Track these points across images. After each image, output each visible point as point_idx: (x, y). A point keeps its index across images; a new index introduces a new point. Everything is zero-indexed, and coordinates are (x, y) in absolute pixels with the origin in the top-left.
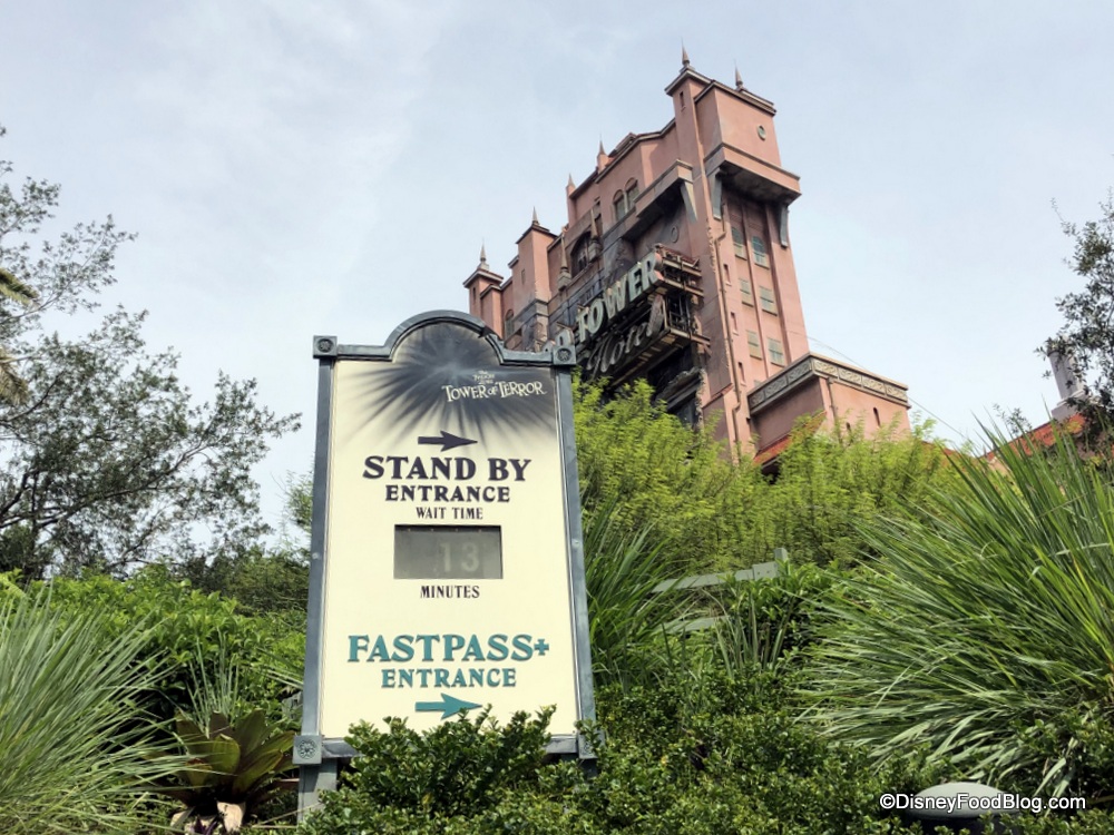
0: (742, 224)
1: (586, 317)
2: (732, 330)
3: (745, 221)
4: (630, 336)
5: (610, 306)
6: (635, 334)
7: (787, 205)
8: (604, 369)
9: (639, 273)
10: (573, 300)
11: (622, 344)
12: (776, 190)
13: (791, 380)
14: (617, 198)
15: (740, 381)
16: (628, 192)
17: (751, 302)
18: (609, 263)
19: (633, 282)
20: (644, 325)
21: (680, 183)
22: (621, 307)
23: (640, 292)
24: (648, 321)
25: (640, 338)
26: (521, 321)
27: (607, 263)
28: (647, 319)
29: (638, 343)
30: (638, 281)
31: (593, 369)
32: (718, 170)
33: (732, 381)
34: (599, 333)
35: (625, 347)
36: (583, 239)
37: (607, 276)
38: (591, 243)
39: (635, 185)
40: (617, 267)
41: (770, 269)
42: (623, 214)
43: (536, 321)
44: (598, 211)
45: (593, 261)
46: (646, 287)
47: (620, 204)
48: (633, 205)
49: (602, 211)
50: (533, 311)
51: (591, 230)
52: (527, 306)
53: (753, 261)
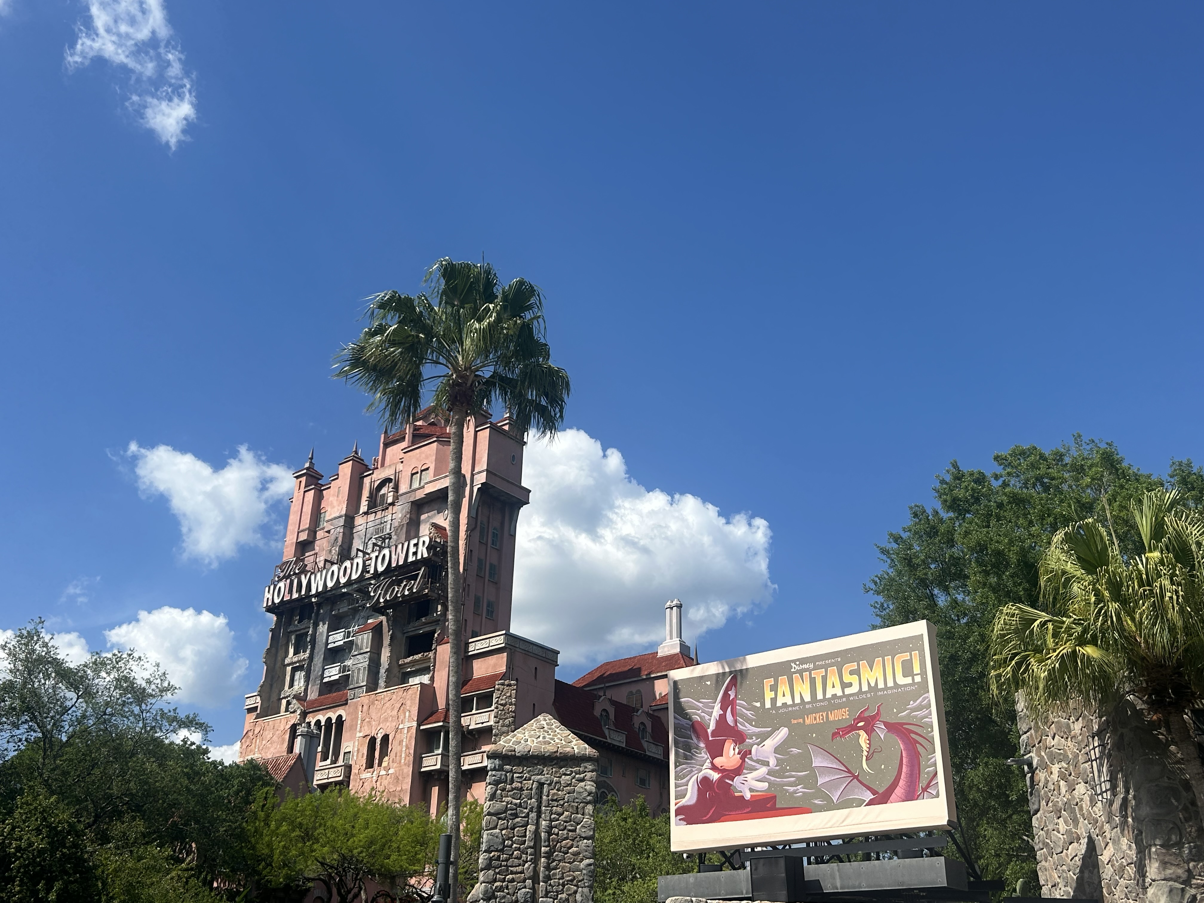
1: (377, 557)
2: (466, 597)
3: (491, 515)
4: (403, 585)
5: (394, 557)
6: (405, 586)
7: (519, 508)
8: (382, 600)
9: (416, 545)
10: (370, 524)
11: (396, 589)
12: (513, 500)
13: (491, 644)
14: (414, 471)
16: (422, 471)
17: (482, 575)
18: (400, 515)
19: (412, 549)
20: (413, 582)
22: (401, 562)
23: (414, 559)
24: (416, 580)
25: (408, 590)
26: (331, 525)
28: (415, 577)
29: (407, 593)
30: (415, 550)
31: (375, 596)
32: (480, 486)
34: (383, 573)
35: (398, 591)
36: (388, 480)
37: (396, 524)
38: (390, 490)
39: (427, 469)
40: (405, 522)
41: (499, 551)
42: (416, 485)
43: (342, 530)
44: (400, 467)
45: (390, 504)
46: (419, 557)
47: (414, 476)
48: (422, 484)
49: (404, 473)
50: (342, 521)
51: (392, 477)
52: (337, 515)
53: (490, 545)
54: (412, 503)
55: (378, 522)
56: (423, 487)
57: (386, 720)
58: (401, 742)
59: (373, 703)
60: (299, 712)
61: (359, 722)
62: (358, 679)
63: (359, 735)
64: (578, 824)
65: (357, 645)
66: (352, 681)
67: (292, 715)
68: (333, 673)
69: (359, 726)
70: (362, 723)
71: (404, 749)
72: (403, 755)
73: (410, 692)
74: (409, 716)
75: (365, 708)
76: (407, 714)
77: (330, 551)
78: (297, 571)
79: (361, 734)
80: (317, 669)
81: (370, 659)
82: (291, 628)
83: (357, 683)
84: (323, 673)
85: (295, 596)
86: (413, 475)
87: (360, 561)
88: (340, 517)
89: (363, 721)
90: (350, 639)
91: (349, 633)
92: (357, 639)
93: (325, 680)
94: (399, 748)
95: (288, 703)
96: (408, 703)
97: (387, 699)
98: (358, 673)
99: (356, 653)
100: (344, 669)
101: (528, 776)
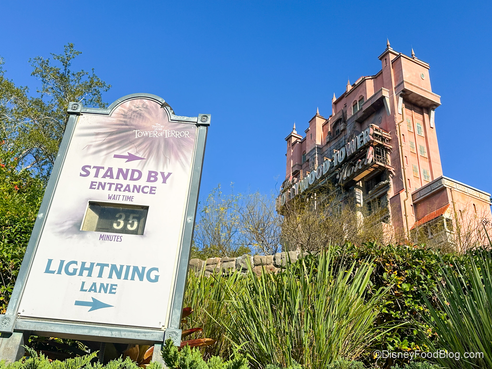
0: (412, 116)
1: (338, 155)
2: (405, 164)
4: (357, 164)
5: (348, 151)
8: (345, 179)
9: (362, 136)
10: (332, 147)
11: (353, 168)
13: (433, 189)
15: (408, 187)
16: (359, 101)
17: (415, 152)
19: (359, 141)
21: (383, 97)
22: (353, 151)
23: (362, 145)
24: (365, 158)
25: (362, 165)
26: (309, 156)
27: (348, 132)
29: (361, 168)
31: (340, 178)
32: (402, 92)
33: (405, 187)
34: (343, 162)
36: (338, 120)
37: (348, 137)
38: (342, 123)
40: (353, 132)
41: (425, 137)
42: (358, 109)
43: (315, 156)
44: (345, 109)
45: (342, 131)
46: (366, 143)
47: (355, 106)
48: (361, 107)
50: (314, 152)
51: (342, 117)
53: (417, 133)
54: (356, 121)
55: (337, 143)
87: (327, 162)
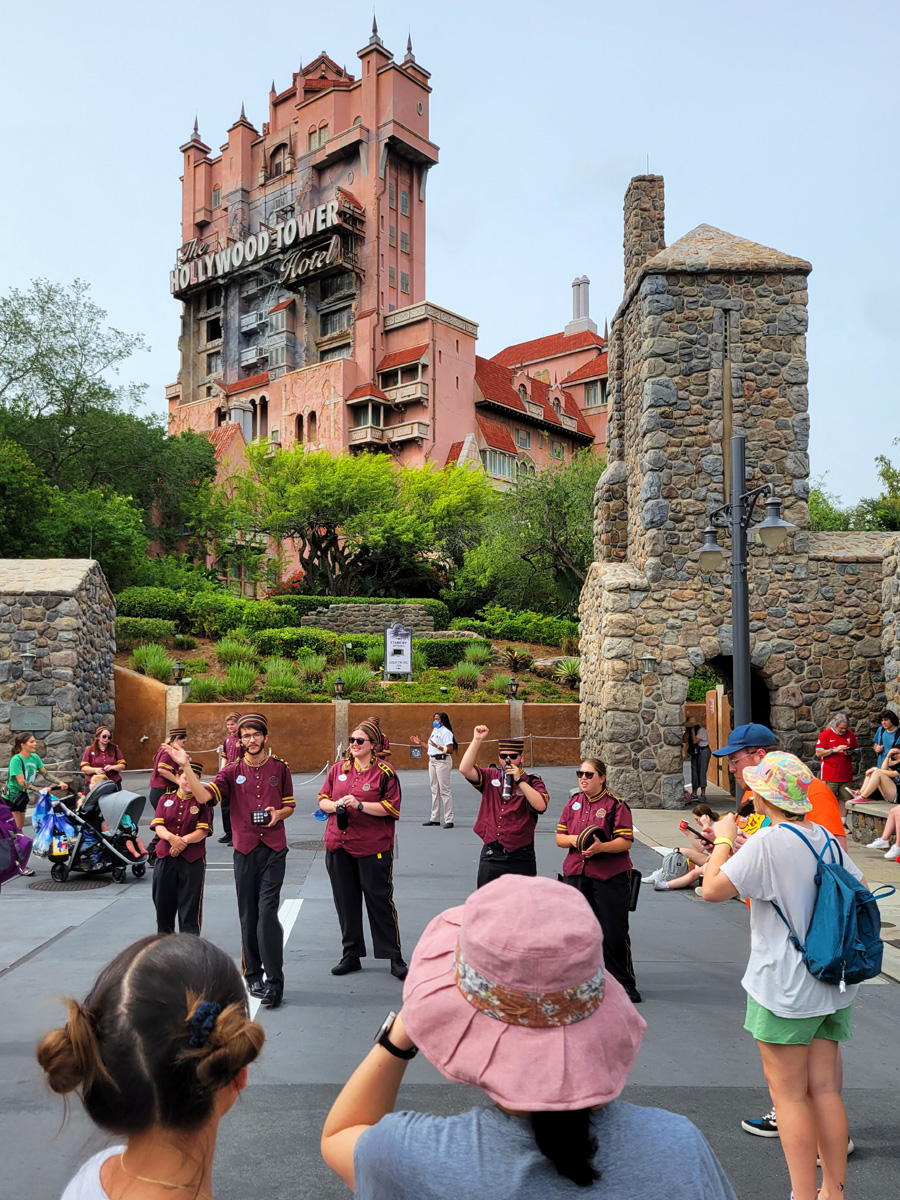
0: (397, 180)
1: (283, 229)
2: (381, 268)
3: (399, 178)
4: (314, 257)
5: (302, 229)
6: (317, 257)
7: (427, 169)
8: (293, 275)
9: (325, 211)
10: (269, 198)
11: (308, 262)
12: (422, 158)
13: (412, 316)
14: (311, 130)
15: (381, 306)
16: (320, 129)
17: (394, 245)
18: (301, 183)
19: (321, 217)
20: (325, 253)
21: (360, 142)
22: (310, 233)
23: (324, 227)
24: (327, 250)
25: (320, 262)
26: (229, 201)
27: (299, 181)
28: (326, 248)
29: (319, 265)
30: (323, 217)
31: (285, 271)
32: (387, 140)
33: (376, 306)
34: (291, 246)
35: (310, 264)
36: (281, 147)
37: (299, 194)
38: (287, 155)
39: (326, 126)
40: (307, 190)
41: (410, 218)
42: (315, 146)
43: (240, 206)
44: (295, 129)
45: (289, 172)
46: (329, 225)
47: (313, 136)
48: (323, 144)
49: (299, 135)
50: (238, 197)
51: (288, 143)
52: (233, 190)
53: (400, 211)
54: (313, 167)
55: (278, 193)
56: (324, 147)
57: (311, 397)
58: (328, 418)
59: (296, 382)
60: (222, 395)
61: (284, 401)
62: (277, 360)
63: (284, 413)
64: (784, 365)
65: (272, 325)
66: (272, 361)
67: (215, 399)
68: (250, 356)
69: (284, 405)
70: (286, 402)
71: (332, 424)
72: (332, 430)
73: (333, 368)
74: (335, 392)
75: (288, 387)
76: (332, 389)
77: (231, 229)
78: (200, 253)
79: (288, 413)
80: (233, 354)
81: (288, 339)
82: (201, 315)
83: (277, 363)
84: (240, 357)
85: (202, 278)
86: (310, 134)
87: (265, 235)
88: (237, 191)
89: (287, 400)
90: (263, 321)
91: (261, 315)
92: (271, 319)
93: (243, 364)
94: (327, 423)
95: (209, 389)
96: (332, 379)
97: (309, 377)
98: (277, 353)
99: (272, 333)
100: (261, 351)
101: (707, 300)
